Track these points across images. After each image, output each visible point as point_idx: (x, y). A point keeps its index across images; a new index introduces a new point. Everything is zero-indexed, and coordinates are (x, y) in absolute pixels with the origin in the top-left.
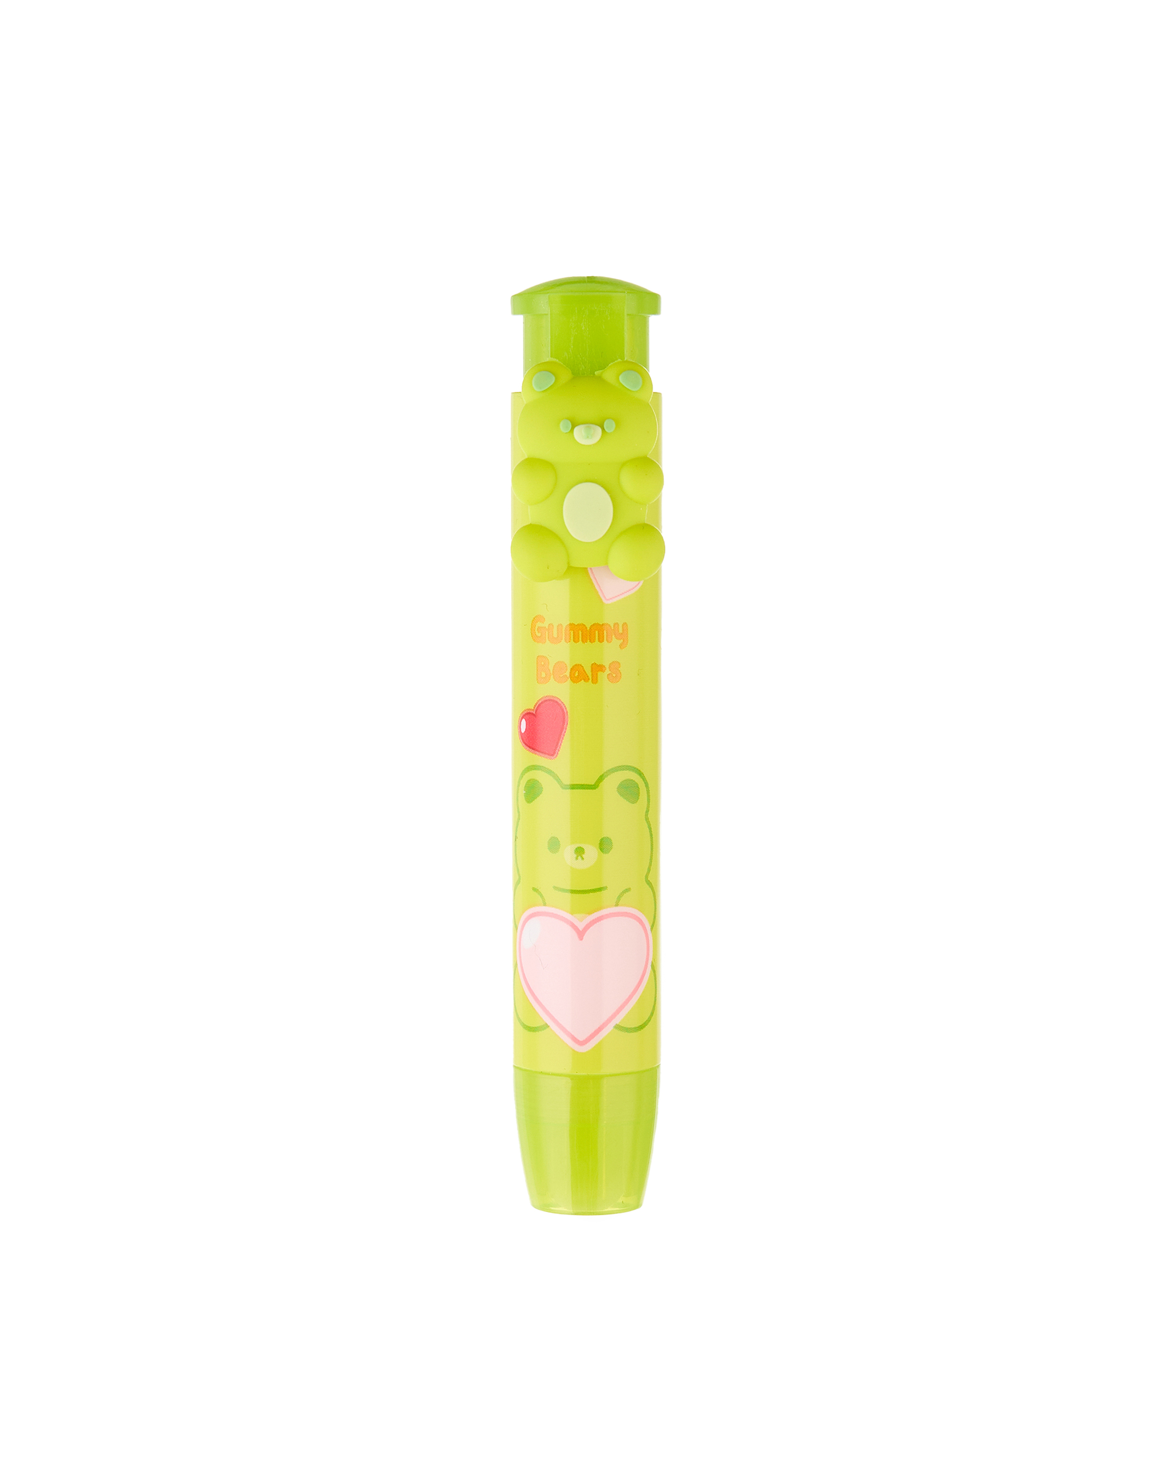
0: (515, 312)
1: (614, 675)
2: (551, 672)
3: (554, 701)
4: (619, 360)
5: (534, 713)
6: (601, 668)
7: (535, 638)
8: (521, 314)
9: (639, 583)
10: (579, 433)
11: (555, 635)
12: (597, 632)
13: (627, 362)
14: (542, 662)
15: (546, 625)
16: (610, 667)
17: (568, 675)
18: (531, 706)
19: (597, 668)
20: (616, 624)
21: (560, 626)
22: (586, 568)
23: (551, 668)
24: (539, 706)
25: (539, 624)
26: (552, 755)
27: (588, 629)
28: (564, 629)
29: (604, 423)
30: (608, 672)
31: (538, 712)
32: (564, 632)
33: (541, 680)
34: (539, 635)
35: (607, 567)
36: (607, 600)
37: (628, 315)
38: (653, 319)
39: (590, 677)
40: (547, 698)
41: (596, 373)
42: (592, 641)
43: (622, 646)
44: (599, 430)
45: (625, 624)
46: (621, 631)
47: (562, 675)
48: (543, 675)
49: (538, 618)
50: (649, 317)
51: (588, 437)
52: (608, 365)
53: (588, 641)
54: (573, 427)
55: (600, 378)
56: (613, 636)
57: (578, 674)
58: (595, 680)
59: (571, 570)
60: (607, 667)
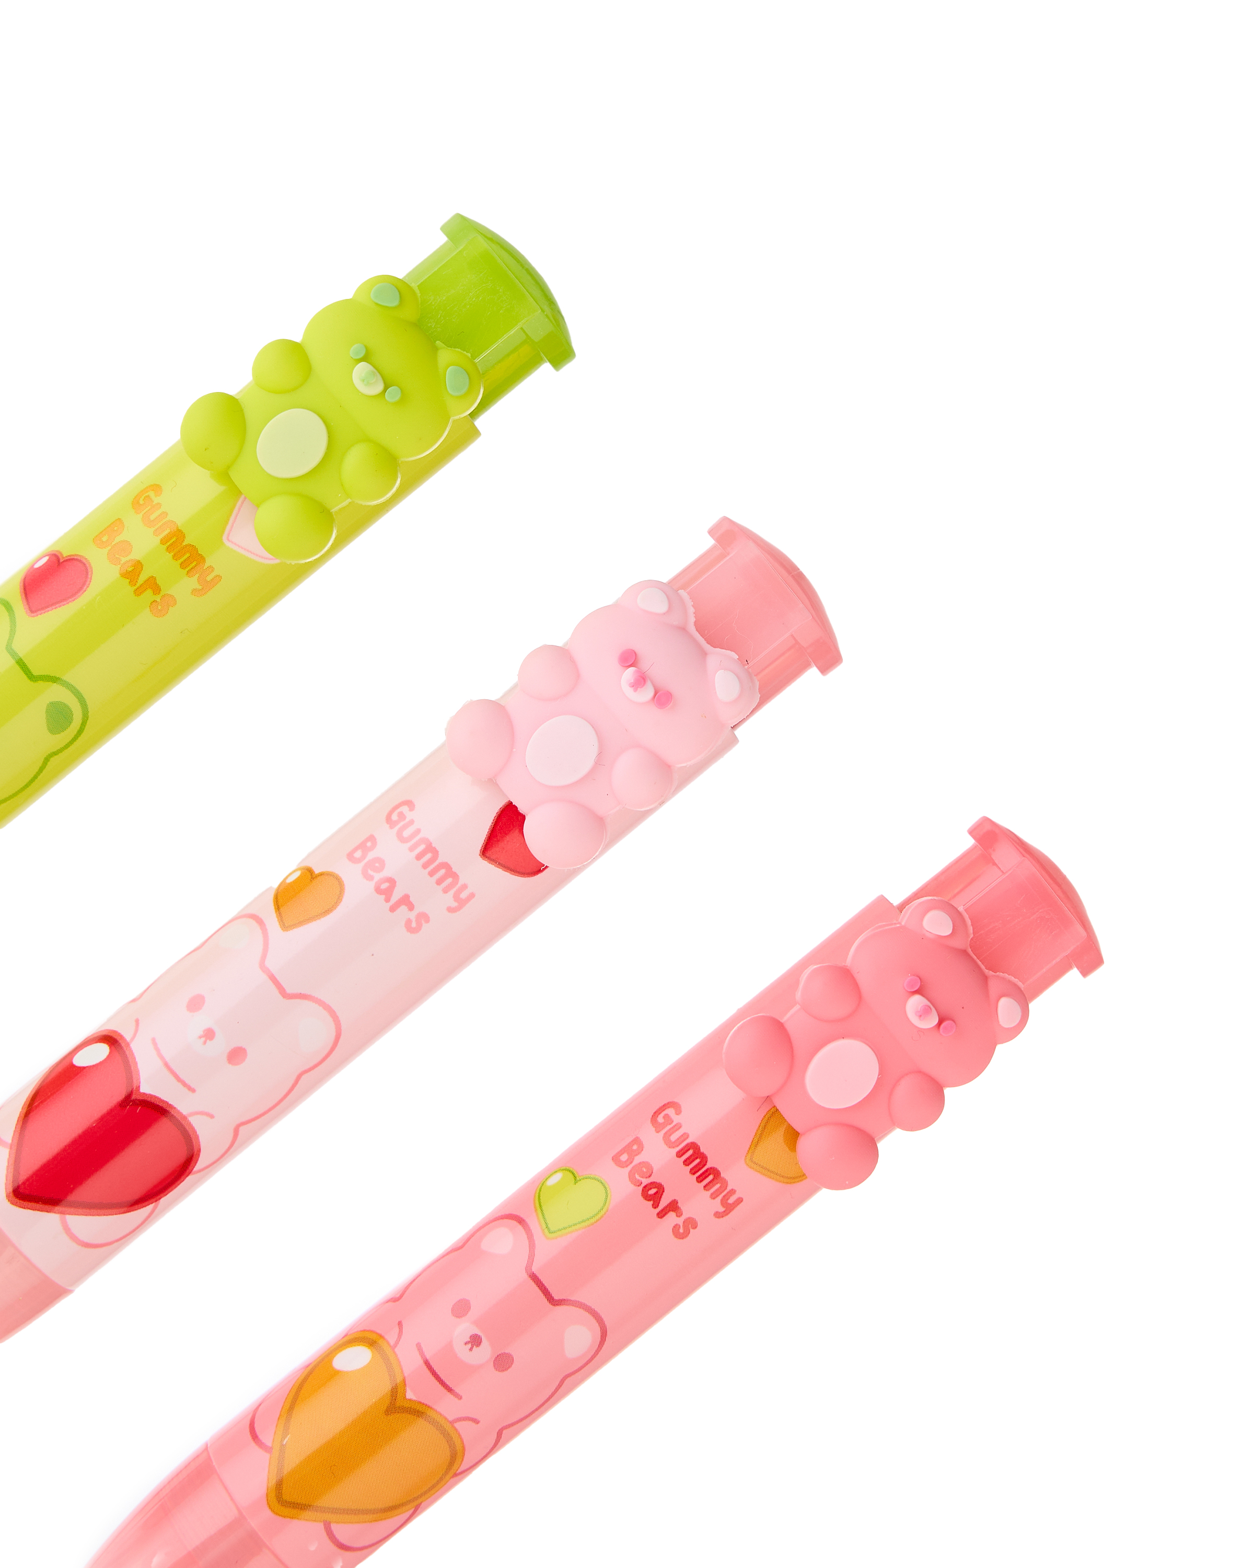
0: (445, 229)
1: (160, 607)
2: (113, 543)
3: (87, 569)
4: (469, 355)
5: (61, 561)
6: (157, 589)
7: (136, 504)
8: (448, 237)
9: (272, 559)
10: (362, 369)
11: (152, 517)
12: (188, 555)
13: (474, 364)
14: (116, 525)
15: (156, 500)
16: (164, 596)
17: (122, 562)
18: (66, 553)
19: (153, 585)
20: (211, 568)
21: (165, 514)
22: (240, 493)
23: (118, 539)
24: (71, 560)
25: (152, 494)
26: (32, 612)
27: (184, 544)
28: (164, 520)
29: (393, 386)
30: (158, 598)
31: (65, 563)
32: (162, 523)
33: (98, 541)
34: (141, 502)
35: (255, 508)
36: (228, 540)
37: (522, 328)
38: (546, 368)
39: (138, 585)
40: (84, 561)
41: (437, 342)
42: (175, 557)
43: (195, 592)
44: (380, 387)
45: (219, 578)
46: (209, 578)
47: (118, 556)
48: (105, 539)
49: (157, 488)
50: (546, 362)
51: (363, 381)
52: (455, 348)
53: (173, 554)
54: (365, 359)
55: (435, 349)
56: (197, 575)
57: (132, 573)
58: (138, 592)
59: (224, 476)
60: (162, 593)
